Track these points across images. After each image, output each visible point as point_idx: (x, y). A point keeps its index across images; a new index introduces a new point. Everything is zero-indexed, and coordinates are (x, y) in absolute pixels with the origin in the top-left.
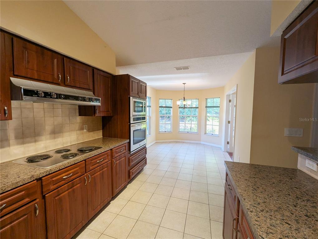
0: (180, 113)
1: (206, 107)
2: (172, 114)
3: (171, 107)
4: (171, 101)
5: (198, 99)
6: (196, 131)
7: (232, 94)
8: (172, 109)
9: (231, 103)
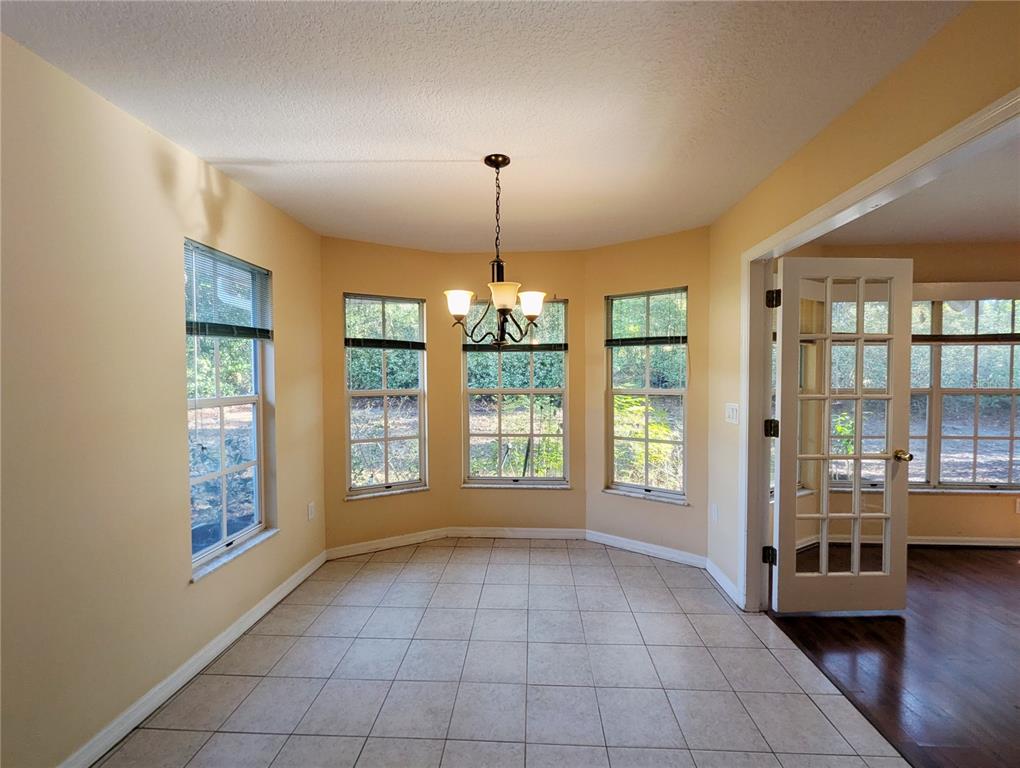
0: (469, 381)
1: (611, 343)
2: (424, 385)
3: (420, 346)
4: (421, 310)
5: (566, 302)
6: (559, 475)
7: (788, 254)
8: (422, 357)
9: (779, 309)
